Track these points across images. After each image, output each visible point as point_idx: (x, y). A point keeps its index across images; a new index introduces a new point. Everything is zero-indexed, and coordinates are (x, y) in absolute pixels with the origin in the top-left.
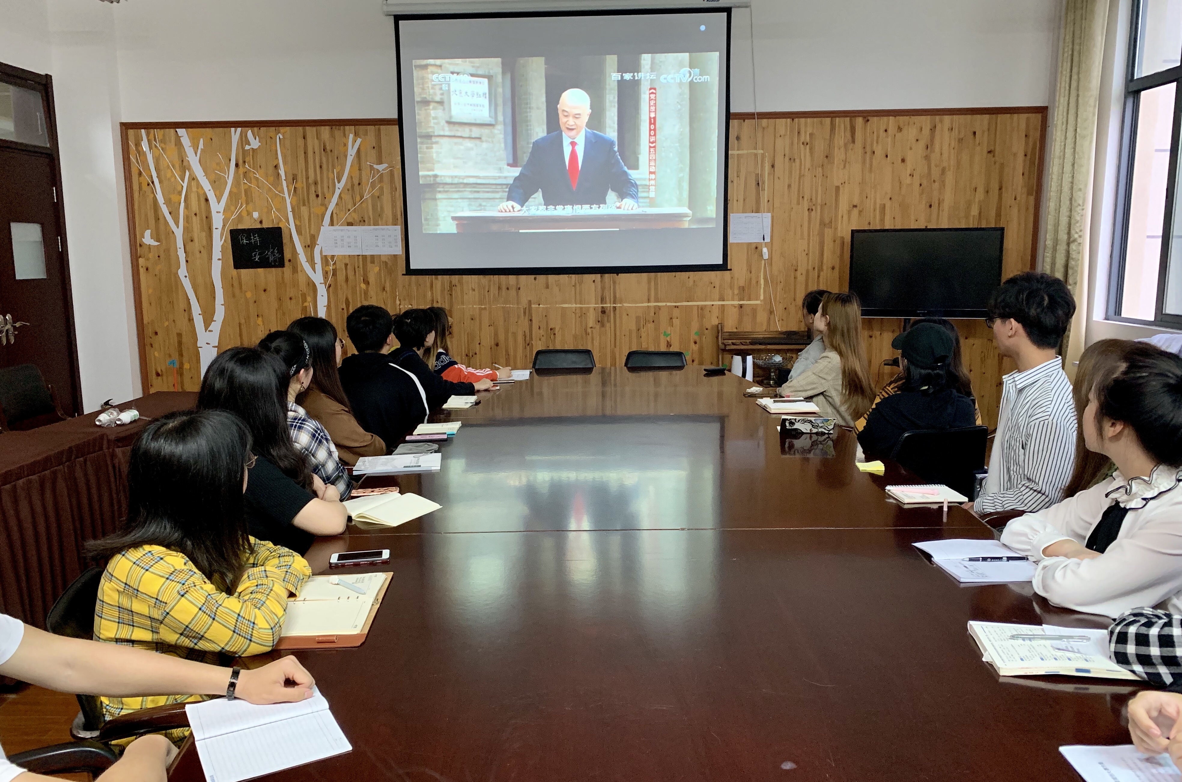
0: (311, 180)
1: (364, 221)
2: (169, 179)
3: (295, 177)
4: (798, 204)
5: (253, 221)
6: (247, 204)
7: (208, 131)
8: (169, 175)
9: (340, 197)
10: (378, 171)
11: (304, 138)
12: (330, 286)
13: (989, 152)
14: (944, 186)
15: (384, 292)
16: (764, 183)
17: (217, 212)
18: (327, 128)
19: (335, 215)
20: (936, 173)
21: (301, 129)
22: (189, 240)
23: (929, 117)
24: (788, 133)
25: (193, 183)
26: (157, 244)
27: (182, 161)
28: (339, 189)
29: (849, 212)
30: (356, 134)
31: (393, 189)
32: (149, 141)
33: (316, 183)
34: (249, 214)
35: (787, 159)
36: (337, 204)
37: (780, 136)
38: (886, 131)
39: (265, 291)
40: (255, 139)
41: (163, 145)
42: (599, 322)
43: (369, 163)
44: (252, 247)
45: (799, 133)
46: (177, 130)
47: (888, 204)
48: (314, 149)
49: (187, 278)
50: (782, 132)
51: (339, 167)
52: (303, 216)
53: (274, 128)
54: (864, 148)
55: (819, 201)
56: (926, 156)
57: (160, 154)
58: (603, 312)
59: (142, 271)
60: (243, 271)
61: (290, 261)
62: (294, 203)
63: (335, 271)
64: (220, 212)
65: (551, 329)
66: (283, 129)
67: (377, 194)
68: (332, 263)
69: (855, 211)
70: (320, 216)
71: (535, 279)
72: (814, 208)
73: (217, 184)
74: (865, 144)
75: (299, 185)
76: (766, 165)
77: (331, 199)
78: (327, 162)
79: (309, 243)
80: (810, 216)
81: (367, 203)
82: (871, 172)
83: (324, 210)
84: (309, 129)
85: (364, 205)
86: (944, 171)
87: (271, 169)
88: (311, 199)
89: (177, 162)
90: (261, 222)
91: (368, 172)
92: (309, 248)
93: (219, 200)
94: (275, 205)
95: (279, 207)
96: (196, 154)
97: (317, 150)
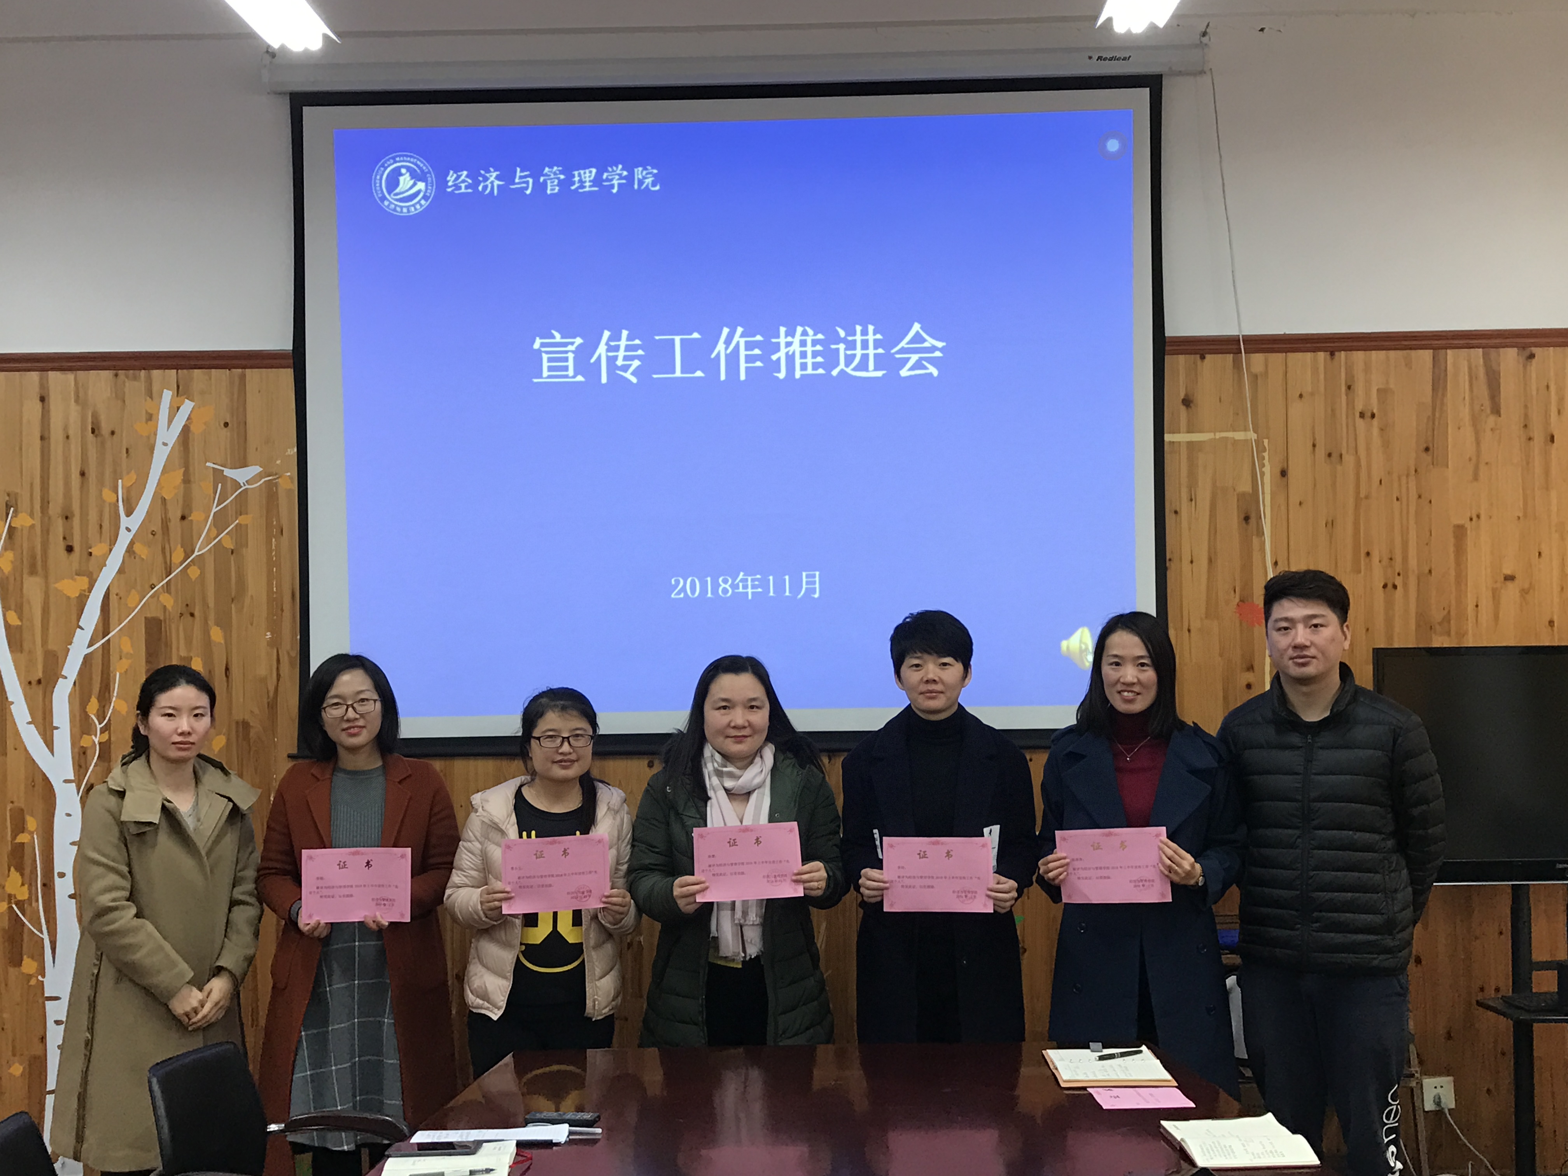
0: (55, 509)
1: (192, 615)
3: (12, 501)
4: (1357, 570)
9: (130, 550)
10: (237, 485)
11: (42, 399)
12: (90, 788)
16: (1260, 513)
18: (106, 375)
19: (113, 598)
21: (34, 376)
24: (1322, 389)
28: (128, 530)
29: (1495, 595)
30: (181, 391)
31: (273, 530)
33: (67, 517)
35: (1321, 452)
36: (121, 571)
37: (1301, 396)
43: (208, 464)
45: (1349, 387)
48: (66, 428)
50: (1306, 385)
51: (133, 476)
52: (28, 601)
54: (1526, 426)
55: (1413, 562)
63: (105, 749)
67: (229, 544)
68: (99, 727)
69: (1512, 589)
70: (74, 604)
72: (1398, 581)
74: (1526, 416)
75: (23, 521)
76: (1267, 469)
77: (106, 557)
78: (101, 463)
79: (40, 675)
80: (1389, 604)
81: (202, 569)
82: (1547, 488)
83: (86, 587)
84: (54, 376)
85: (194, 573)
88: (51, 556)
91: (207, 487)
92: (40, 685)
97: (74, 430)
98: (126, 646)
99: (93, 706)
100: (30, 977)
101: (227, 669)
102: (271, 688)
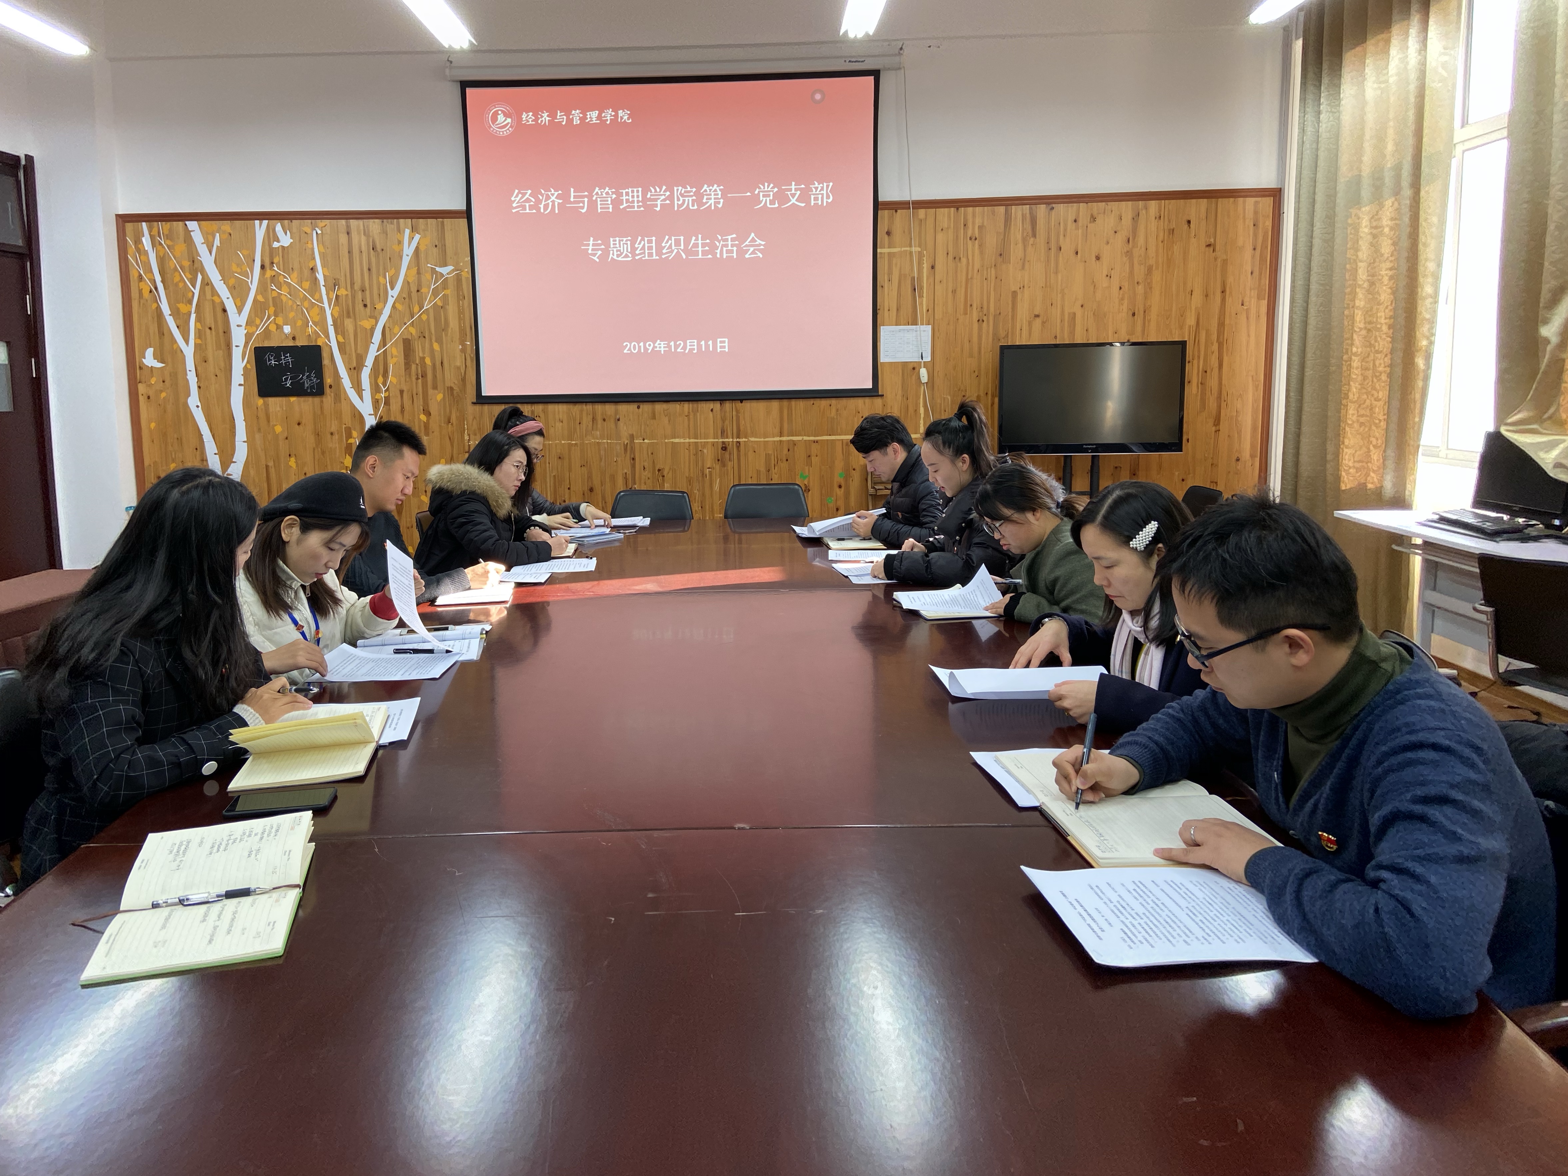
0: (357, 287)
1: (424, 337)
2: (177, 285)
3: (336, 283)
4: (966, 314)
5: (284, 337)
6: (276, 315)
7: (226, 226)
8: (177, 279)
9: (394, 307)
10: (442, 275)
11: (348, 233)
13: (1209, 246)
14: (1151, 288)
15: (450, 426)
16: (921, 288)
17: (238, 326)
18: (378, 221)
19: (387, 329)
20: (1140, 272)
21: (343, 222)
22: (201, 359)
23: (1130, 203)
24: (952, 225)
25: (208, 289)
26: (160, 365)
27: (193, 261)
28: (392, 297)
29: (1030, 324)
30: (414, 230)
31: (460, 297)
32: (152, 238)
33: (363, 290)
34: (279, 328)
35: (951, 257)
36: (390, 316)
37: (942, 230)
38: (1075, 221)
39: (299, 424)
40: (286, 234)
41: (169, 242)
42: (718, 460)
43: (428, 265)
44: (282, 369)
45: (965, 225)
46: (187, 223)
47: (1079, 313)
48: (360, 247)
49: (200, 408)
50: (944, 225)
51: (393, 271)
52: (347, 330)
53: (310, 221)
54: (1048, 243)
55: (992, 310)
56: (1128, 252)
57: (166, 253)
58: (724, 448)
59: (141, 398)
60: (271, 400)
61: (331, 387)
62: (336, 315)
63: (387, 400)
64: (241, 326)
65: (659, 470)
66: (321, 222)
67: (440, 304)
68: (383, 390)
69: (1039, 321)
70: (369, 332)
71: (638, 407)
72: (985, 318)
73: (239, 291)
74: (1048, 238)
76: (925, 266)
77: (382, 310)
78: (378, 264)
79: (355, 365)
80: (980, 329)
81: (428, 315)
82: (1056, 273)
83: (374, 324)
84: (353, 223)
85: (424, 317)
86: (1150, 270)
87: (307, 272)
88: (357, 309)
89: (186, 264)
90: (294, 338)
91: (428, 276)
92: (355, 370)
93: (240, 310)
94: (312, 316)
95: (317, 319)
96: (211, 254)
97: (364, 248)
98: (394, 351)
99: (380, 380)
101: (442, 363)
102: (463, 372)
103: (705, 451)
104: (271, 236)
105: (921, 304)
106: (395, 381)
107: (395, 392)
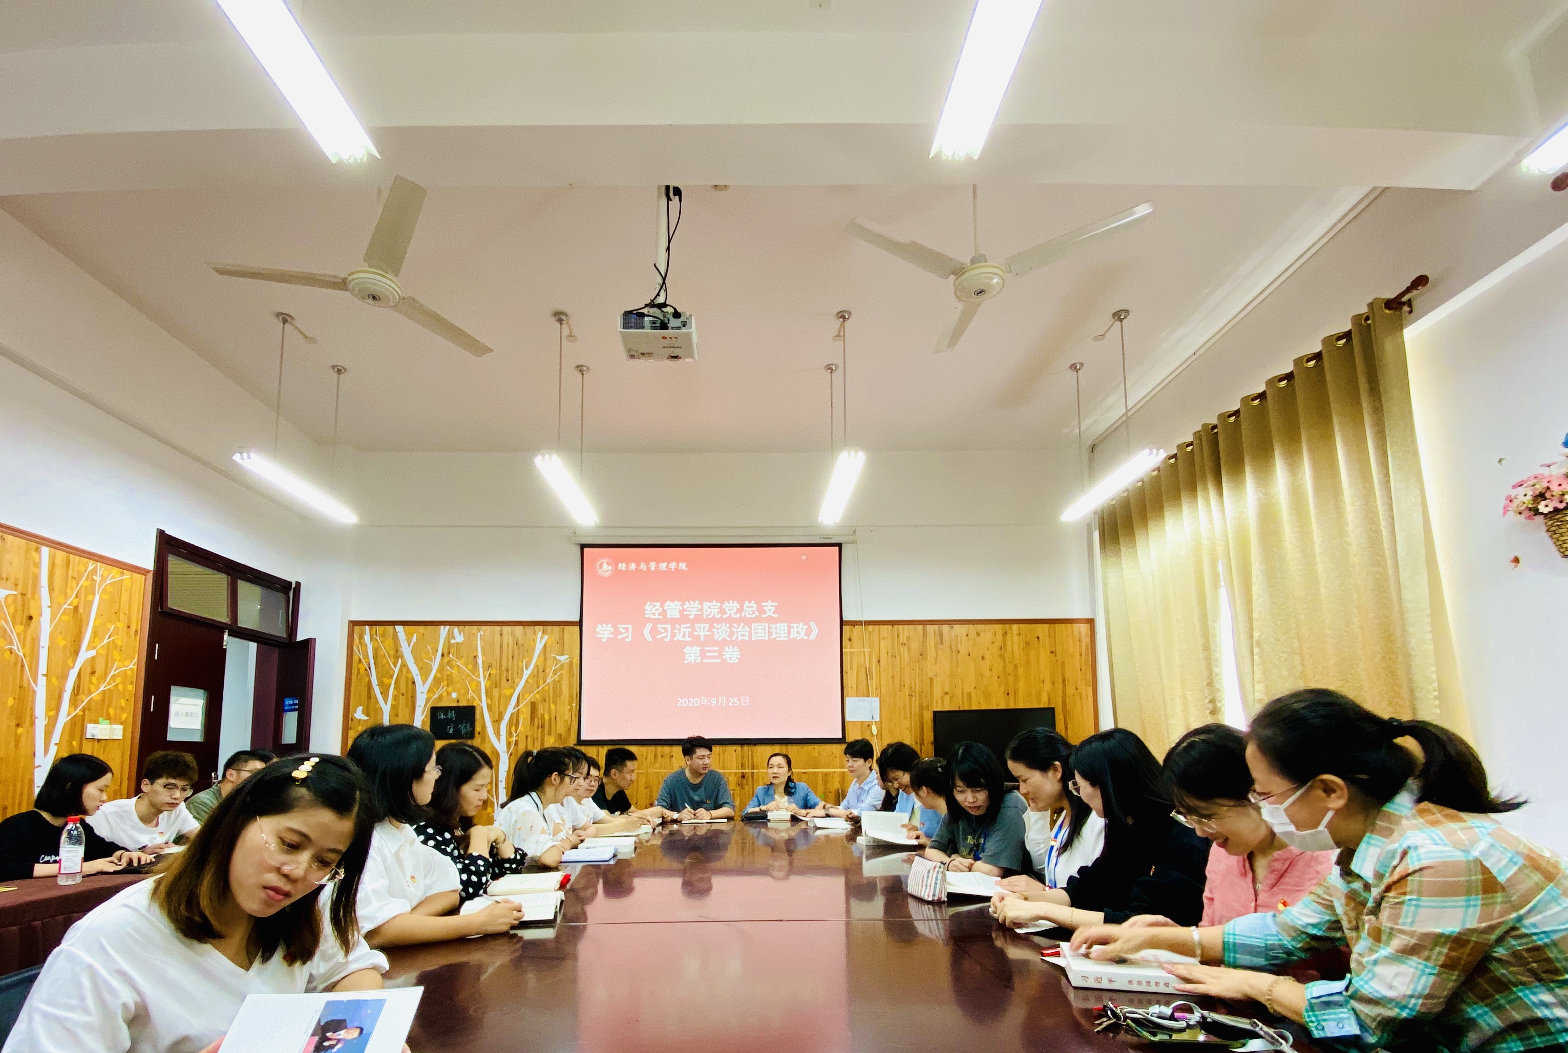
0: (503, 668)
1: (545, 701)
2: (384, 666)
3: (490, 666)
4: (901, 691)
5: (451, 700)
6: (448, 686)
7: (421, 629)
8: (384, 663)
9: (527, 681)
10: (560, 661)
11: (501, 635)
13: (1052, 653)
14: (1018, 678)
16: (872, 675)
17: (422, 693)
18: (521, 627)
19: (521, 696)
20: (1010, 668)
21: (498, 628)
23: (1001, 625)
24: (890, 636)
26: (366, 718)
27: (397, 651)
28: (526, 675)
29: (942, 698)
30: (544, 633)
31: (571, 676)
32: (371, 635)
33: (507, 670)
34: (449, 694)
35: (890, 655)
36: (524, 687)
37: (884, 639)
38: (967, 635)
40: (460, 635)
41: (382, 639)
42: (739, 785)
43: (552, 655)
44: (448, 721)
45: (898, 636)
46: (396, 627)
47: (973, 692)
48: (508, 644)
50: (886, 635)
51: (528, 658)
52: (494, 697)
53: (477, 627)
54: (951, 649)
55: (917, 689)
56: (1001, 655)
57: (379, 646)
58: (743, 777)
61: (479, 731)
62: (488, 686)
63: (516, 743)
64: (424, 693)
66: (484, 628)
67: (557, 679)
68: (515, 735)
69: (947, 697)
70: (509, 697)
72: (913, 694)
73: (424, 670)
74: (951, 645)
75: (493, 671)
76: (874, 660)
77: (519, 683)
78: (519, 654)
79: (497, 719)
80: (910, 701)
81: (549, 687)
82: (957, 667)
83: (513, 692)
84: (506, 629)
86: (1016, 666)
87: (471, 659)
88: (502, 681)
89: (392, 652)
90: (458, 701)
91: (551, 662)
92: (497, 722)
93: (424, 682)
94: (471, 687)
95: (474, 688)
96: (409, 646)
97: (511, 644)
98: (524, 710)
99: (513, 729)
100: (489, 814)
101: (555, 718)
102: (569, 723)
103: (730, 778)
104: (451, 635)
105: (872, 684)
106: (523, 730)
107: (522, 739)
